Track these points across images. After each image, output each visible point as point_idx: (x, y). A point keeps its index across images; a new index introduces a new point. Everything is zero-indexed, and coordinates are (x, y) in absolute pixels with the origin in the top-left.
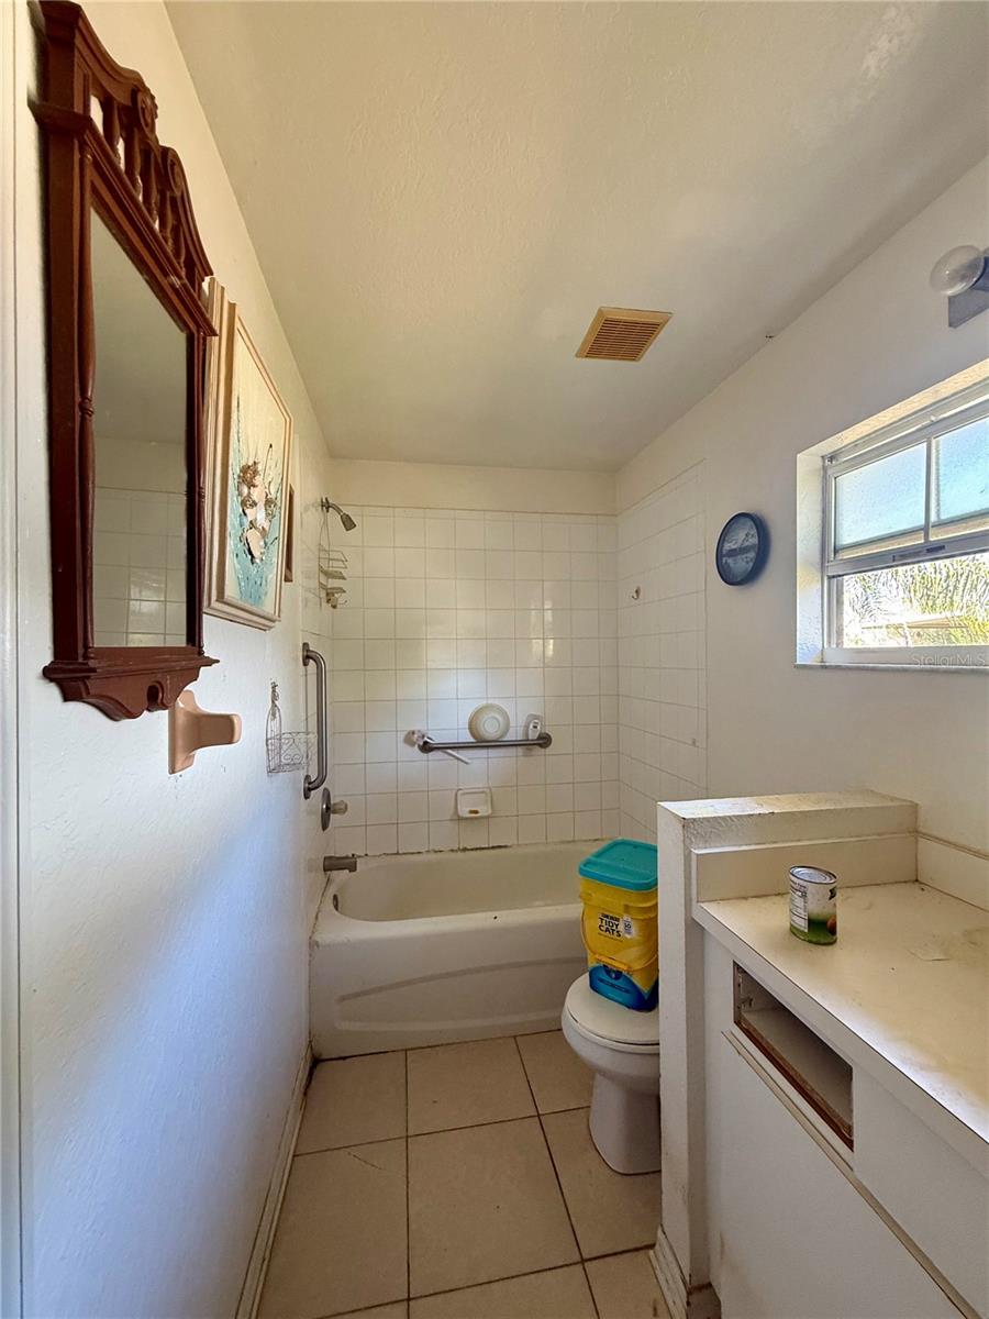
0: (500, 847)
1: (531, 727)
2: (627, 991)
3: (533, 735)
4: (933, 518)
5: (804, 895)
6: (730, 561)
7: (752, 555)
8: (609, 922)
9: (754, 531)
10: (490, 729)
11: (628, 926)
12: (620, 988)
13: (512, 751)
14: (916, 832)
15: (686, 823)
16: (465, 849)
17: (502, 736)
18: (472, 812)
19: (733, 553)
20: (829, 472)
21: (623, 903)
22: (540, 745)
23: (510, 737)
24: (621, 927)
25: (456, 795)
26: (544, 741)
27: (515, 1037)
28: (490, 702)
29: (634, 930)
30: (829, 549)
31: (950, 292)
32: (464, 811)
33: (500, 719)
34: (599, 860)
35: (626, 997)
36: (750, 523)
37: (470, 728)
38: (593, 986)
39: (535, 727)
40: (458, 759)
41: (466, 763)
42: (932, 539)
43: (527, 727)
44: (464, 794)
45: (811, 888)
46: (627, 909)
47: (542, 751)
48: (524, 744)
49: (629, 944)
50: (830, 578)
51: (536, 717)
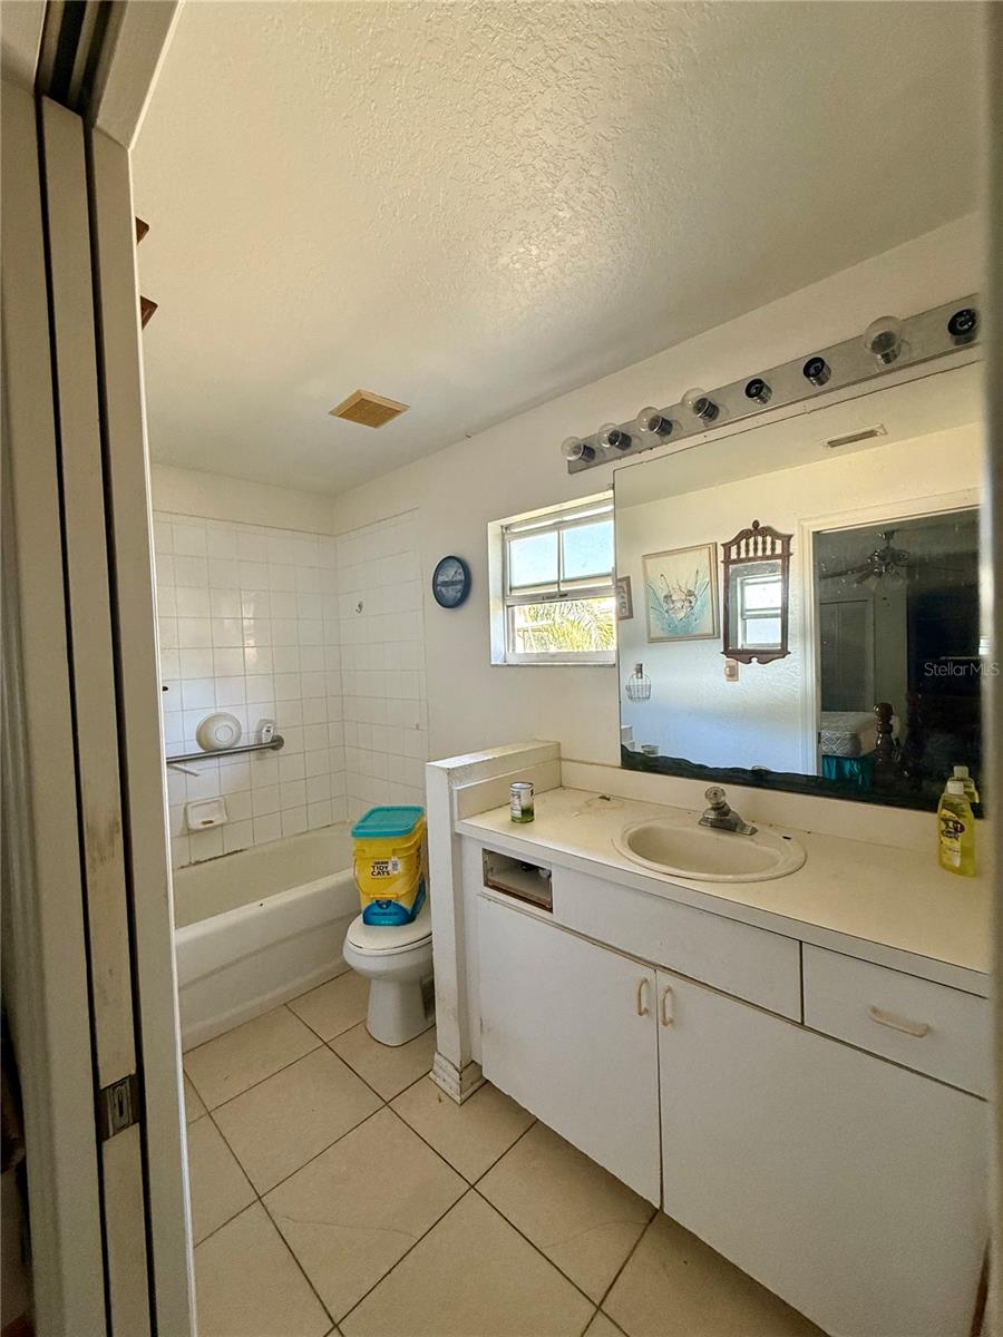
0: (236, 852)
1: (264, 731)
2: (396, 914)
3: (266, 739)
4: (561, 578)
5: (519, 797)
6: (443, 589)
7: (459, 587)
8: (381, 868)
9: (461, 570)
10: (222, 737)
11: (395, 865)
12: (390, 914)
13: (245, 756)
14: (560, 759)
15: (450, 772)
16: (198, 863)
17: (234, 744)
18: (205, 823)
19: (445, 584)
20: (506, 537)
21: (391, 849)
22: (273, 748)
23: (243, 743)
24: (390, 868)
25: (185, 810)
26: (277, 743)
27: (285, 1005)
28: (219, 710)
29: (399, 867)
30: (506, 589)
31: (570, 458)
32: (196, 823)
33: (232, 726)
34: (365, 824)
35: (395, 918)
36: (458, 564)
37: (199, 740)
38: (366, 922)
39: (268, 731)
40: (186, 772)
41: (196, 775)
42: (562, 589)
43: (259, 732)
44: (193, 807)
45: (523, 792)
46: (394, 852)
47: (274, 753)
48: (259, 748)
49: (395, 878)
50: (508, 607)
51: (268, 721)
